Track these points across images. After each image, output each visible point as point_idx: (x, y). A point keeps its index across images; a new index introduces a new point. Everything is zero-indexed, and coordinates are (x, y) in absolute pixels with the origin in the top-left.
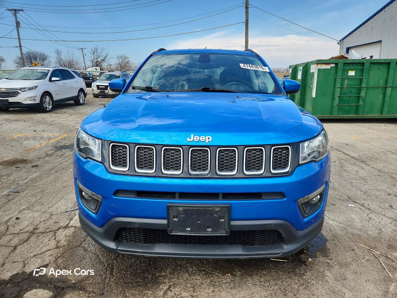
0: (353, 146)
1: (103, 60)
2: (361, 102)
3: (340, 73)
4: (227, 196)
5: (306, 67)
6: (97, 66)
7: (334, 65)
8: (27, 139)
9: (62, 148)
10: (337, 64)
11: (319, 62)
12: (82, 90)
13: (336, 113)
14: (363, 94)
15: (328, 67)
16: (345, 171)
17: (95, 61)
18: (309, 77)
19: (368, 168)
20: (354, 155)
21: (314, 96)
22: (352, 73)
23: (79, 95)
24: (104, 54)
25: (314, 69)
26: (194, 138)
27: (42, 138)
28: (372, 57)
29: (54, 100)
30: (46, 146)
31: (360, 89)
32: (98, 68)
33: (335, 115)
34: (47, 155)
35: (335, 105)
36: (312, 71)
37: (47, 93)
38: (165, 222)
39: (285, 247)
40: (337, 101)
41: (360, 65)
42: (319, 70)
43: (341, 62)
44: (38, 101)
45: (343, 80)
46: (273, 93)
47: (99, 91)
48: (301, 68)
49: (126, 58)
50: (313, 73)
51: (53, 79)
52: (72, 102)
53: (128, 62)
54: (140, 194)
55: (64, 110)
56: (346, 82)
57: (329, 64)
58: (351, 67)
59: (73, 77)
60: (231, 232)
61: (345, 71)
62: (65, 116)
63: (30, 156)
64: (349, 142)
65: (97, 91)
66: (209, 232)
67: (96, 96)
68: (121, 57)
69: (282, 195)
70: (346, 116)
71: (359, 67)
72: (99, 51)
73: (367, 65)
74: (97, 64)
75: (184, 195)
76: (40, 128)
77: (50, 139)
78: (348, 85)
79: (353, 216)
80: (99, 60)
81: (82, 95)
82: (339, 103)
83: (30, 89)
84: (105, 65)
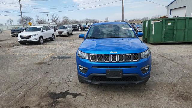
0: (169, 54)
1: (57, 19)
2: (174, 36)
3: (164, 24)
4: (121, 67)
5: (149, 22)
6: (54, 22)
7: (161, 21)
8: (40, 55)
9: (55, 58)
10: (162, 20)
11: (155, 20)
12: (53, 34)
13: (164, 41)
14: (175, 32)
15: (159, 21)
16: (164, 64)
17: (53, 20)
18: (151, 26)
19: (173, 63)
20: (169, 58)
21: (153, 34)
22: (169, 24)
23: (52, 37)
24: (57, 17)
25: (153, 22)
26: (112, 52)
27: (45, 55)
28: (178, 17)
29: (44, 39)
30: (48, 57)
31: (173, 30)
32: (55, 23)
33: (163, 42)
34: (51, 61)
35: (163, 37)
36: (152, 23)
37: (41, 37)
38: (105, 74)
39: (138, 81)
40: (164, 36)
41: (173, 20)
42: (155, 23)
43: (164, 19)
44: (38, 40)
45: (165, 27)
46: (134, 37)
47: (59, 34)
48: (147, 22)
49: (67, 17)
50: (152, 24)
51: (43, 30)
52: (50, 39)
53: (68, 19)
54: (99, 67)
55: (47, 43)
56: (167, 27)
57: (159, 20)
58: (169, 21)
59: (50, 29)
60: (123, 77)
61: (166, 23)
62: (49, 45)
63: (45, 61)
64: (168, 53)
65: (58, 34)
66: (117, 77)
67: (57, 36)
68: (65, 17)
69: (136, 67)
70: (168, 42)
71: (172, 21)
72: (55, 15)
73: (176, 20)
74: (54, 21)
75: (110, 67)
76: (42, 51)
77: (48, 55)
78: (168, 29)
79: (164, 78)
80: (55, 19)
81: (53, 36)
82: (165, 36)
83: (35, 35)
84: (57, 21)
